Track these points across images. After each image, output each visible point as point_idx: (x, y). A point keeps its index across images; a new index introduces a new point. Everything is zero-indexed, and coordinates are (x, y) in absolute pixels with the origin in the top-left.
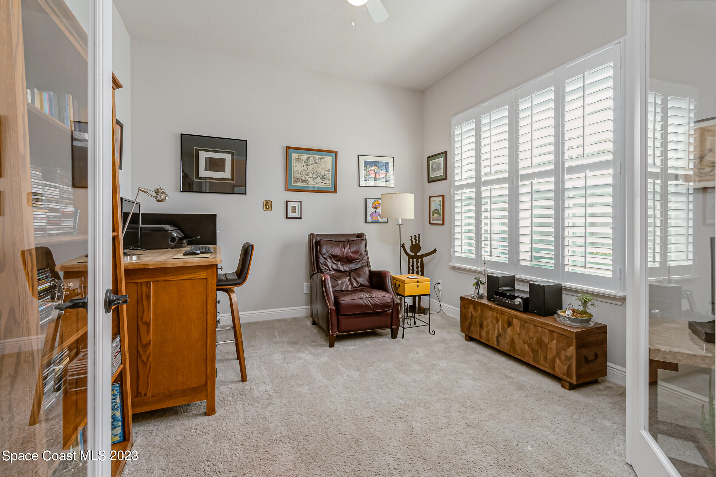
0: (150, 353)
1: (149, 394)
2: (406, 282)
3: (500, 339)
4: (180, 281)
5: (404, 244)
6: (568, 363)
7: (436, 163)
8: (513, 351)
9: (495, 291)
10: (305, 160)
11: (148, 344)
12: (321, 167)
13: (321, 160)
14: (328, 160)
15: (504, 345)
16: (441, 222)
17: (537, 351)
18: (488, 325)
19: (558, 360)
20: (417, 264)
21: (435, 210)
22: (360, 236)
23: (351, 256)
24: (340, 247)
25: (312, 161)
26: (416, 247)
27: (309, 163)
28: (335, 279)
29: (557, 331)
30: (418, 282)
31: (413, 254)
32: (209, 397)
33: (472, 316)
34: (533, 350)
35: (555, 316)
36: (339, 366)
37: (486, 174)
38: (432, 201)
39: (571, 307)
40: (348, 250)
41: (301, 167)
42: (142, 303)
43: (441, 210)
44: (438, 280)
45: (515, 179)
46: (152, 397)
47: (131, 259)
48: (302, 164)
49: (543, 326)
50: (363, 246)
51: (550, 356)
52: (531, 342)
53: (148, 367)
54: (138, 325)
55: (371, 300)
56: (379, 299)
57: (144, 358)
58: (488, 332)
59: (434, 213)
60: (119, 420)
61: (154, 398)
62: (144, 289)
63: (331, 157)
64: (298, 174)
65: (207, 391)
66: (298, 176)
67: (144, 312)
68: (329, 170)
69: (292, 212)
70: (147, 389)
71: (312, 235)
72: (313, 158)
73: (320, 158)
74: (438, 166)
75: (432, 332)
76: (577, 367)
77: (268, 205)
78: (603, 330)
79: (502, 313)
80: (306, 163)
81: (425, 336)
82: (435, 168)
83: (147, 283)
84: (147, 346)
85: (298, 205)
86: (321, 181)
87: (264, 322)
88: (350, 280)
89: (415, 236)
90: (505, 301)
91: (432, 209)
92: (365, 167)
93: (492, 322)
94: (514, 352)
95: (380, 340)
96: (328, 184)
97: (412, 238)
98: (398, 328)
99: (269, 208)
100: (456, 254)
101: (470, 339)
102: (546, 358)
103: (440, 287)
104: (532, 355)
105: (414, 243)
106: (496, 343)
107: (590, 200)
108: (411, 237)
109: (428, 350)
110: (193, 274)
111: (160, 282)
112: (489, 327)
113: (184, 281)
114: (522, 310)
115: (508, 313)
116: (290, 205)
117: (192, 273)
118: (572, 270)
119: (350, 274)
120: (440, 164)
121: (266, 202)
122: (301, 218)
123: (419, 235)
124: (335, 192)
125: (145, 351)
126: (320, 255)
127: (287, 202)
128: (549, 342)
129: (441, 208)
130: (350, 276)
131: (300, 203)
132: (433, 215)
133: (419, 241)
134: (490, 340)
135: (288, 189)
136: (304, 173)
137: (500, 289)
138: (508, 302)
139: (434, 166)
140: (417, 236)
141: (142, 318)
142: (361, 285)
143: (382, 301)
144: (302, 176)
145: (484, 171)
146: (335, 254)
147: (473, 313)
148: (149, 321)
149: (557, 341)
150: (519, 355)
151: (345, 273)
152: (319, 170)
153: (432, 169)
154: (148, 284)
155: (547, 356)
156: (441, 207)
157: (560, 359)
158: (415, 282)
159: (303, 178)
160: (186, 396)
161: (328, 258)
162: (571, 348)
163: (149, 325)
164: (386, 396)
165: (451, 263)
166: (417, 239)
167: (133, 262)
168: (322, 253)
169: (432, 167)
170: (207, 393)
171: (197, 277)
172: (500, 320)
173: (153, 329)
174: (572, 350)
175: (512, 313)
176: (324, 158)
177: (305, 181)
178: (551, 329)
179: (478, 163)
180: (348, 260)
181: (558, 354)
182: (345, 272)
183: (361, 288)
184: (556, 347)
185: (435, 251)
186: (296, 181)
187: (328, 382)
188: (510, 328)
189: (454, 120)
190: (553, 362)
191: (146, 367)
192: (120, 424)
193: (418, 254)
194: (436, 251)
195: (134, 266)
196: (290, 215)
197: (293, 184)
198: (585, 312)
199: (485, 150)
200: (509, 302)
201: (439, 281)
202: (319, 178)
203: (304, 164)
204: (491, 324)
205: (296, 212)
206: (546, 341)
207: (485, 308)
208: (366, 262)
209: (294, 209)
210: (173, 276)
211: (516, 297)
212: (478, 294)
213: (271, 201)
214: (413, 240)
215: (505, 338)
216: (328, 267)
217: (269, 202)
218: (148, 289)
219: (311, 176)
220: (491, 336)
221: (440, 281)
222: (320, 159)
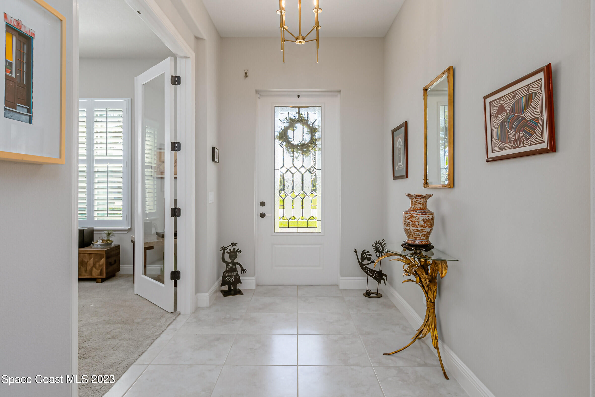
6: (101, 268)
29: (93, 253)
35: (91, 245)
39: (101, 238)
49: (84, 252)
51: (89, 268)
76: (106, 269)
78: (118, 247)
102: (86, 271)
107: (110, 179)
118: (97, 219)
128: (88, 260)
149: (94, 258)
157: (95, 268)
162: (103, 259)
174: (103, 261)
178: (88, 252)
181: (94, 265)
184: (93, 262)
190: (91, 271)
198: (109, 240)
206: (86, 260)
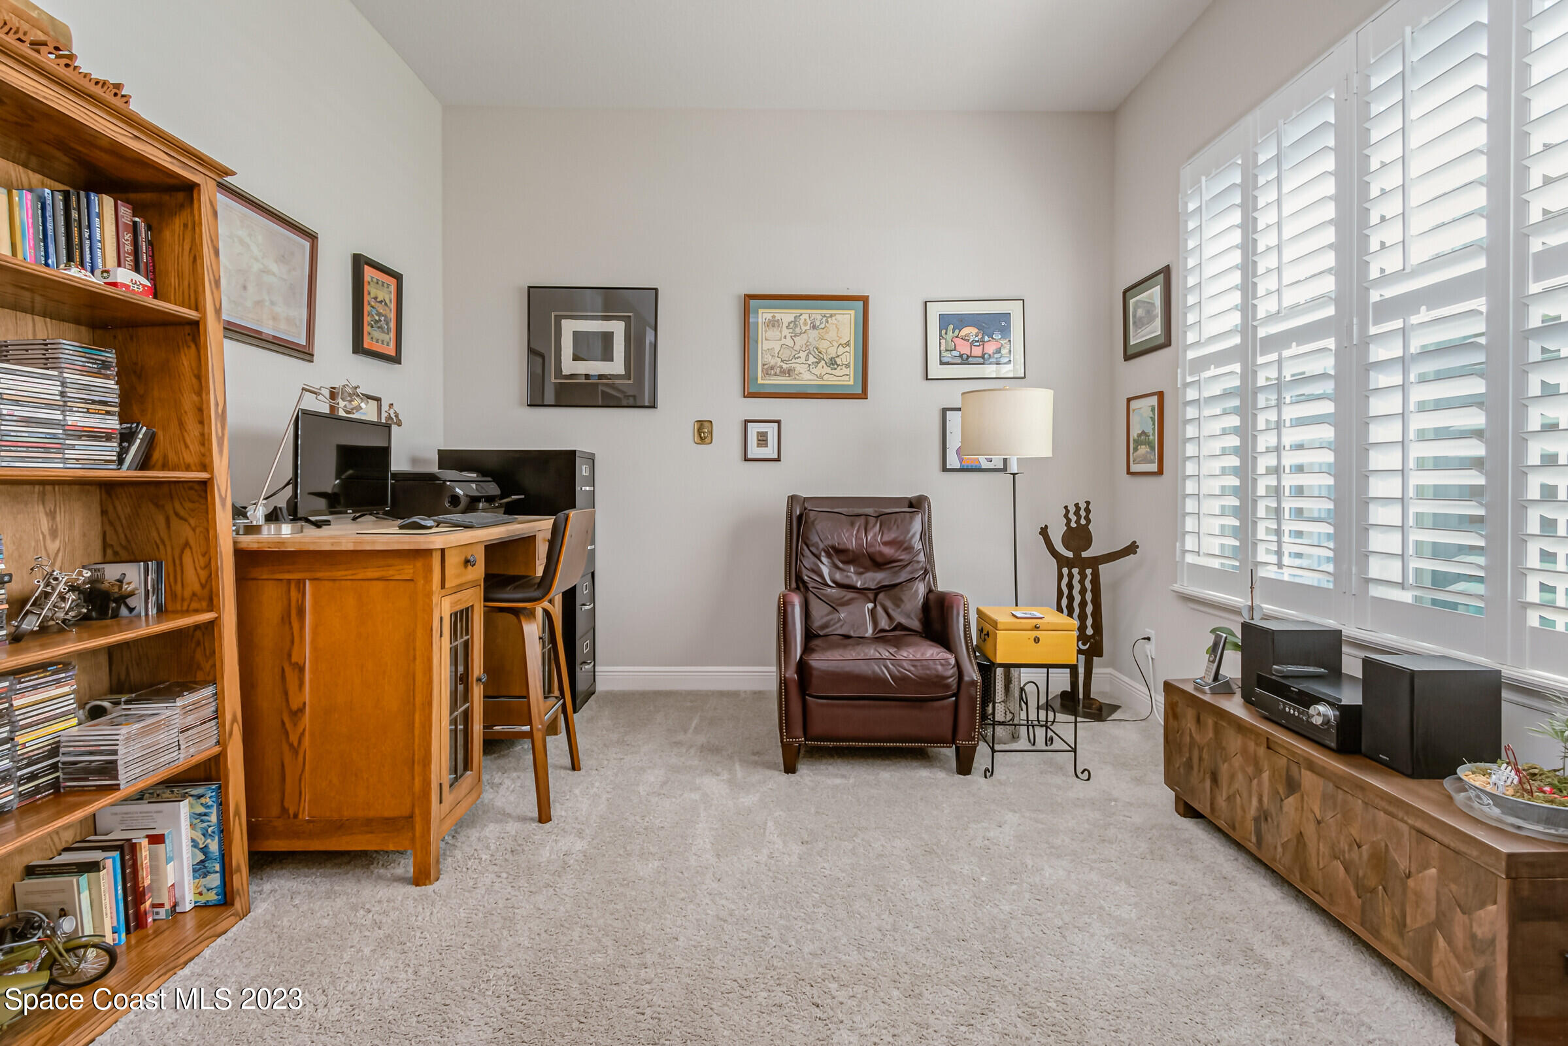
0: (304, 730)
1: (303, 814)
2: (999, 626)
3: (1264, 826)
4: (361, 582)
5: (1046, 526)
6: (1480, 962)
7: (1144, 302)
8: (1301, 875)
9: (1259, 676)
10: (789, 324)
11: (301, 710)
12: (826, 337)
13: (827, 322)
14: (845, 320)
15: (1276, 848)
16: (1154, 467)
17: (1373, 891)
18: (1232, 777)
19: (1441, 942)
20: (1082, 582)
21: (1139, 435)
22: (917, 504)
23: (881, 553)
24: (856, 528)
25: (805, 324)
26: (1079, 536)
27: (798, 330)
28: (834, 605)
29: (1439, 836)
30: (1037, 628)
31: (1070, 555)
32: (418, 845)
33: (1193, 743)
34: (1359, 885)
35: (1447, 783)
36: (770, 824)
37: (1271, 318)
38: (1134, 410)
40: (874, 539)
41: (780, 340)
42: (290, 623)
43: (1154, 435)
44: (1147, 630)
45: (1355, 320)
46: (308, 821)
47: (279, 531)
48: (781, 332)
49: (1391, 809)
50: (917, 526)
51: (1415, 921)
52: (1355, 855)
53: (301, 758)
54: (283, 670)
55: (892, 665)
56: (913, 666)
57: (294, 739)
58: (1230, 799)
59: (1138, 443)
60: (215, 859)
61: (311, 824)
62: (294, 594)
63: (852, 312)
64: (773, 356)
65: (413, 828)
66: (773, 362)
67: (292, 642)
68: (848, 344)
69: (759, 445)
70: (299, 805)
71: (792, 499)
72: (806, 317)
73: (825, 316)
74: (1148, 312)
75: (1082, 773)
77: (703, 432)
79: (1270, 745)
80: (791, 331)
81: (1058, 780)
82: (1141, 318)
83: (299, 581)
84: (300, 714)
85: (771, 429)
86: (829, 370)
87: (690, 693)
88: (873, 612)
89: (1077, 505)
90: (1285, 708)
91: (1134, 434)
92: (944, 331)
93: (1244, 771)
94: (1302, 880)
95: (921, 774)
96: (846, 377)
97: (1068, 511)
98: (974, 748)
99: (705, 438)
100: (1190, 559)
101: (1188, 810)
102: (1401, 925)
103: (1150, 648)
104: (1358, 902)
105: (1073, 525)
106: (1254, 839)
108: (1066, 507)
109: (1037, 821)
110: (385, 568)
111: (323, 582)
112: (1236, 786)
113: (369, 582)
114: (1333, 745)
115: (1287, 749)
116: (753, 429)
117: (383, 567)
119: (876, 596)
120: (1153, 304)
121: (699, 423)
122: (778, 460)
123: (1088, 503)
124: (863, 395)
125: (295, 725)
126: (805, 548)
127: (746, 421)
128: (1413, 870)
129: (1154, 429)
130: (874, 602)
131: (776, 424)
132: (1136, 449)
133: (1088, 521)
134: (1237, 825)
135: (749, 393)
136: (786, 354)
137: (1277, 671)
138: (1292, 712)
139: (1140, 312)
140: (1083, 506)
141: (290, 655)
142: (900, 627)
143: (921, 672)
144: (782, 361)
145: (1265, 307)
146: (841, 547)
147: (1194, 735)
148: (303, 661)
149: (1441, 871)
150: (1317, 893)
151: (862, 593)
152: (823, 345)
153: (1134, 323)
154: (302, 586)
155: (1404, 916)
156: (1154, 424)
157: (1449, 941)
158: (1029, 627)
159: (785, 366)
160: (372, 832)
161: (823, 554)
162: (1492, 908)
163: (301, 669)
164: (824, 931)
165: (1176, 583)
166: (1083, 513)
167: (283, 536)
168: (808, 542)
169: (1134, 316)
170: (414, 835)
171: (393, 576)
172: (1266, 768)
173: (311, 681)
174: (1492, 918)
175: (1299, 752)
176: (835, 314)
177: (789, 372)
178: (1419, 824)
179: (1248, 288)
180: (877, 562)
181: (1443, 920)
182: (861, 591)
183: (895, 635)
184: (1438, 893)
185: (1132, 549)
186: (767, 374)
187: (713, 860)
188: (1291, 799)
189: (1187, 172)
190: (1428, 945)
191: (296, 758)
192: (217, 867)
193: (1084, 554)
194: (1138, 547)
195: (260, 545)
196: (754, 451)
197: (760, 381)
199: (1265, 241)
200: (1296, 714)
201: (1150, 632)
202: (823, 363)
203: (786, 332)
204: (1240, 776)
205: (767, 446)
206: (1403, 864)
207: (1224, 724)
208: (921, 569)
209: (763, 440)
210: (346, 570)
211: (1317, 700)
212: (1216, 678)
213: (711, 422)
214: (1072, 516)
215: (1278, 826)
216: (821, 576)
217: (706, 424)
218: (300, 595)
219: (803, 360)
220: (1239, 811)
221: (1153, 632)
222: (825, 319)
